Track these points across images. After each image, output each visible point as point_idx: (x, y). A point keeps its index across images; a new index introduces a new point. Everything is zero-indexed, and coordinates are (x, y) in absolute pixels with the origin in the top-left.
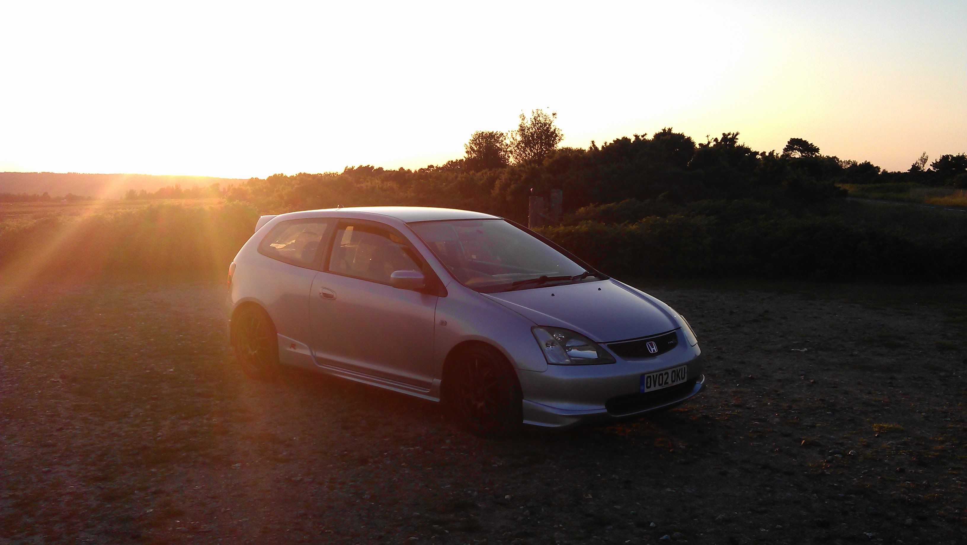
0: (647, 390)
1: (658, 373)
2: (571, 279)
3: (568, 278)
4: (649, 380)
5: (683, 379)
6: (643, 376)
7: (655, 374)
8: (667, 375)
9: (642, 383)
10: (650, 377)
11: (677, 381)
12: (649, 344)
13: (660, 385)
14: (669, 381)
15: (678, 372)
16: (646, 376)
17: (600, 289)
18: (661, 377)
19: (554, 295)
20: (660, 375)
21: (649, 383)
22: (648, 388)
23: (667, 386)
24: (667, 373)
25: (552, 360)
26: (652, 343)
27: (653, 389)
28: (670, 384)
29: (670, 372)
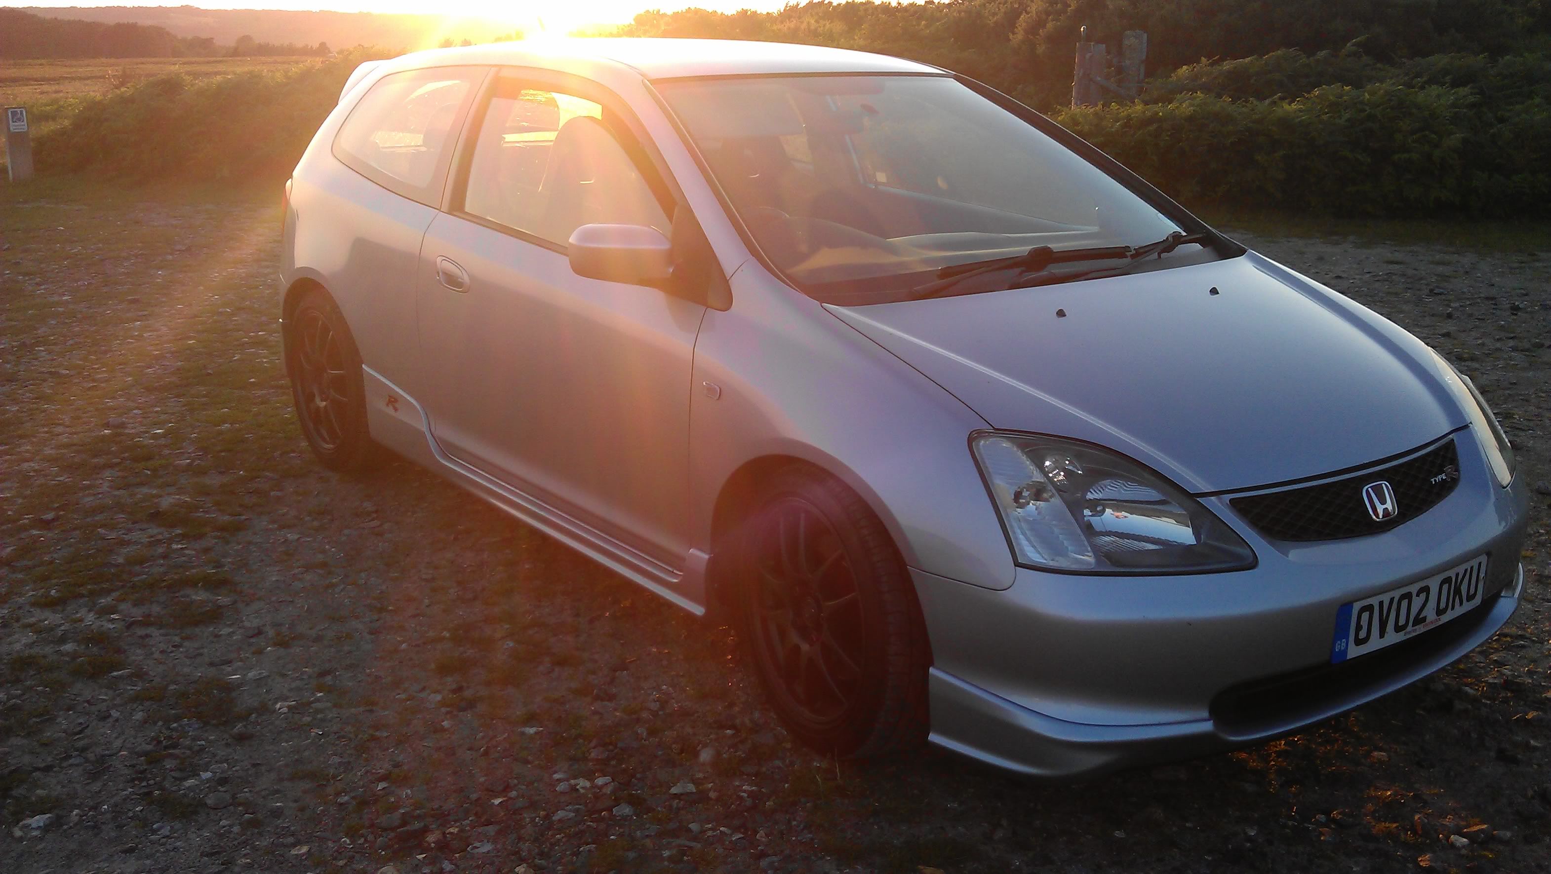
0: (1354, 651)
1: (1397, 594)
2: (1128, 254)
3: (1119, 253)
4: (1365, 616)
5: (1470, 598)
6: (1345, 607)
7: (1386, 598)
8: (1423, 596)
9: (1341, 631)
10: (1369, 608)
11: (1453, 608)
12: (1370, 489)
13: (1398, 629)
14: (1430, 613)
15: (1459, 581)
16: (1357, 606)
17: (1214, 291)
18: (1405, 603)
19: (1065, 315)
20: (1403, 597)
21: (1365, 628)
22: (1359, 642)
23: (1421, 629)
24: (1426, 590)
25: (1033, 555)
26: (1382, 484)
27: (1375, 644)
28: (1432, 622)
29: (1434, 584)
